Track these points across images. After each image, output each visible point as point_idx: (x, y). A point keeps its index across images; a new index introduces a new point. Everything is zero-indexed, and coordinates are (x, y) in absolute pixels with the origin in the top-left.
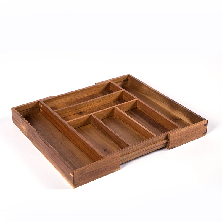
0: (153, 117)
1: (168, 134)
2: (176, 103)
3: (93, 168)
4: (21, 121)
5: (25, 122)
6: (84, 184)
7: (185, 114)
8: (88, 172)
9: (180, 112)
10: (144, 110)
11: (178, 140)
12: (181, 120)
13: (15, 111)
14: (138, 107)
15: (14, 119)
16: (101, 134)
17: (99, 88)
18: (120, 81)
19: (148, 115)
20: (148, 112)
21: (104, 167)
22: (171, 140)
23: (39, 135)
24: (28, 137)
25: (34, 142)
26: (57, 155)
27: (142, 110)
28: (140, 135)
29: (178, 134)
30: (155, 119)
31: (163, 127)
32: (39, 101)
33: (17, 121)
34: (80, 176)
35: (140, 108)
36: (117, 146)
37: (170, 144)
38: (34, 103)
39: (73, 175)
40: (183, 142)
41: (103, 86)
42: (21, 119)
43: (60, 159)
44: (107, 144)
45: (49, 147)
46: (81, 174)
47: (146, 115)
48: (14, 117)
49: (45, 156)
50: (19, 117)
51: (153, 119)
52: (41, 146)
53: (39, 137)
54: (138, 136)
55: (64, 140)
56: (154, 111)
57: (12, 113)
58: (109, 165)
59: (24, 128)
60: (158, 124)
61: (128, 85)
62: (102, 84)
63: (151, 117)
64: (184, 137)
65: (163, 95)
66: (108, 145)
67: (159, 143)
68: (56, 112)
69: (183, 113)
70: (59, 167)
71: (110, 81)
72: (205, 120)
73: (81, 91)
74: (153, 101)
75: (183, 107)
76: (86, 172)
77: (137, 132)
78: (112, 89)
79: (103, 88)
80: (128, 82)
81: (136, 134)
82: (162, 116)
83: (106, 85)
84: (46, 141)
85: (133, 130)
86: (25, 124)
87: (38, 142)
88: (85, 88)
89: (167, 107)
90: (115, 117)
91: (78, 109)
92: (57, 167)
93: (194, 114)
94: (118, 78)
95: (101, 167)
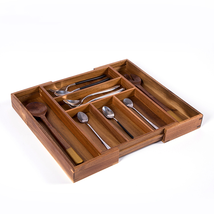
0: (150, 108)
1: (164, 129)
2: (173, 94)
3: (93, 164)
4: (20, 108)
5: (24, 110)
6: (83, 178)
7: (181, 106)
8: (88, 167)
9: (176, 103)
10: (141, 99)
11: (173, 134)
12: (176, 110)
13: (14, 97)
14: (135, 95)
15: (14, 104)
16: (99, 124)
17: (97, 74)
18: (118, 66)
19: (145, 104)
20: (145, 102)
21: (103, 162)
22: (167, 134)
23: (39, 125)
24: (28, 125)
25: (34, 130)
26: (57, 148)
27: (139, 99)
28: (137, 127)
29: (174, 129)
30: (152, 110)
31: (159, 118)
32: (39, 87)
33: (17, 107)
34: (80, 172)
35: (137, 97)
36: (114, 138)
37: (165, 139)
38: (34, 88)
39: (74, 171)
40: (178, 136)
41: (102, 71)
42: (20, 106)
43: (61, 153)
44: (104, 135)
45: (49, 139)
46: (81, 170)
47: (143, 104)
48: (13, 103)
49: (45, 146)
50: (19, 104)
51: (150, 110)
52: (41, 136)
53: (39, 127)
54: (135, 128)
55: (63, 129)
56: (151, 102)
57: (12, 99)
58: (108, 160)
59: (24, 115)
60: (155, 115)
61: (126, 69)
62: (101, 70)
63: (148, 107)
64: (180, 131)
65: (160, 84)
66: (106, 137)
67: (156, 137)
68: (55, 99)
69: (179, 104)
70: (59, 160)
71: (109, 66)
72: (200, 114)
73: (80, 76)
74: (150, 88)
75: (179, 99)
76: (86, 168)
77: (134, 124)
78: (111, 74)
79: (101, 73)
80: (126, 66)
81: (133, 126)
82: (160, 108)
83: (105, 70)
84: (45, 132)
85: (130, 120)
86: (24, 112)
87: (38, 132)
88: (85, 73)
89: (164, 96)
90: (113, 105)
91: (77, 96)
92: (57, 160)
93: (189, 107)
94: (117, 63)
95: (100, 163)
